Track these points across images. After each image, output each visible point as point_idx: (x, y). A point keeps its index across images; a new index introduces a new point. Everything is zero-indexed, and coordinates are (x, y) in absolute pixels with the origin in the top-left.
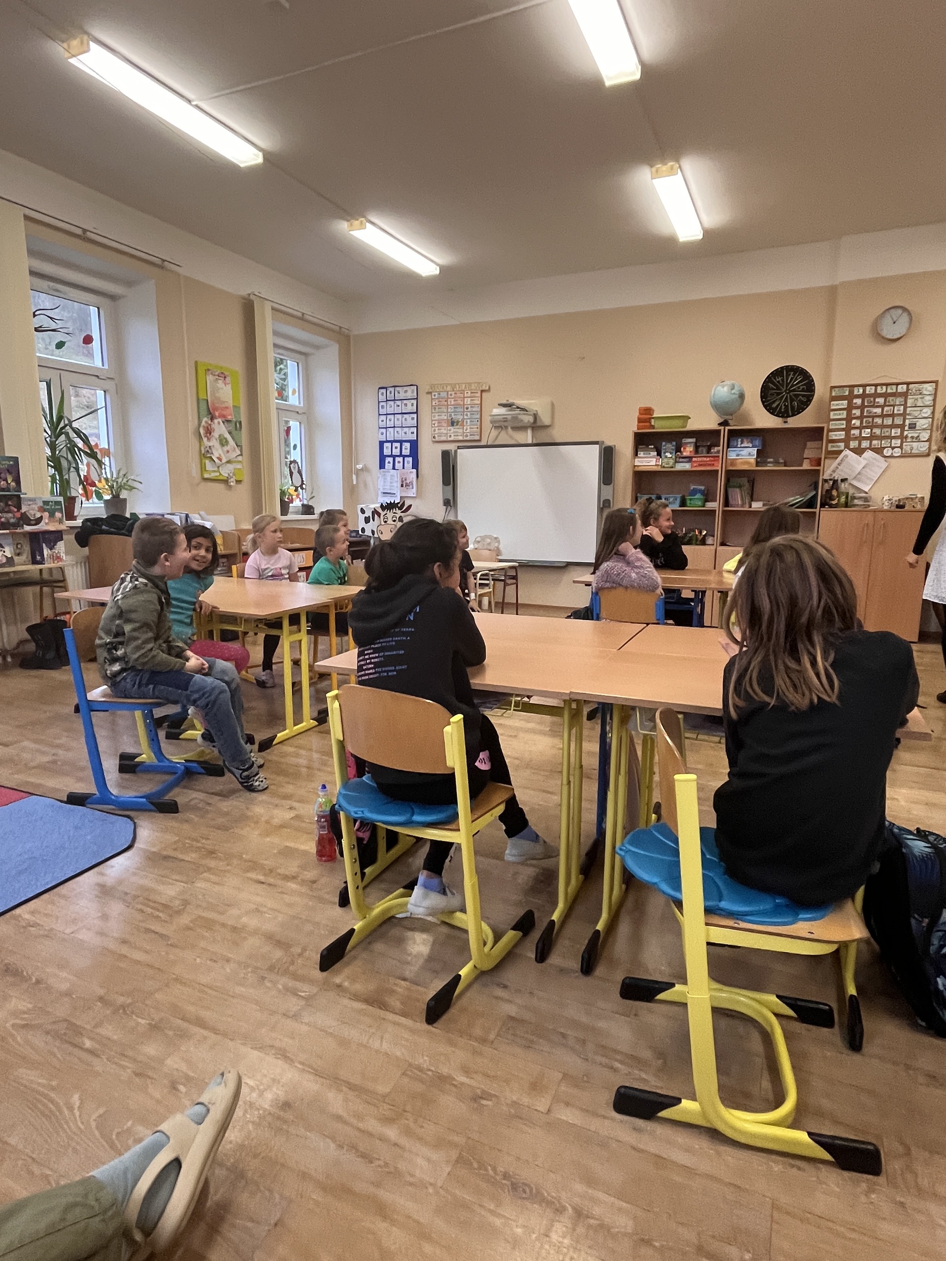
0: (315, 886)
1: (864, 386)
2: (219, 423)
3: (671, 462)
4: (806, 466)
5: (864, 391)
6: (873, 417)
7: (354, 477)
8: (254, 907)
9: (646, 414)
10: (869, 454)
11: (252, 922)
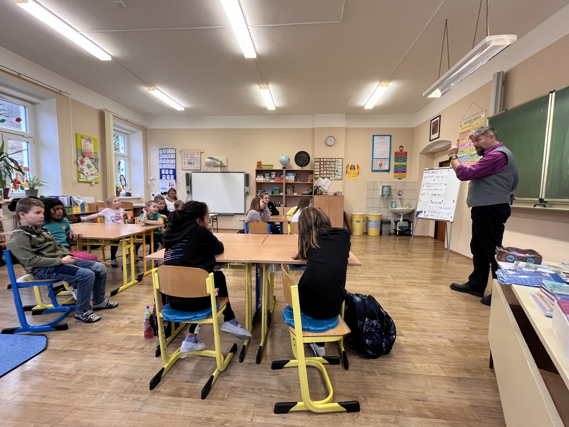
0: (143, 350)
1: (324, 159)
2: (87, 159)
3: (268, 179)
4: (309, 182)
5: (324, 160)
6: (327, 168)
7: (149, 182)
8: (115, 365)
9: (259, 164)
10: (326, 179)
11: (114, 372)
